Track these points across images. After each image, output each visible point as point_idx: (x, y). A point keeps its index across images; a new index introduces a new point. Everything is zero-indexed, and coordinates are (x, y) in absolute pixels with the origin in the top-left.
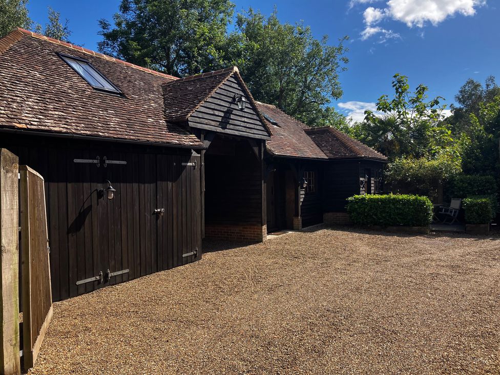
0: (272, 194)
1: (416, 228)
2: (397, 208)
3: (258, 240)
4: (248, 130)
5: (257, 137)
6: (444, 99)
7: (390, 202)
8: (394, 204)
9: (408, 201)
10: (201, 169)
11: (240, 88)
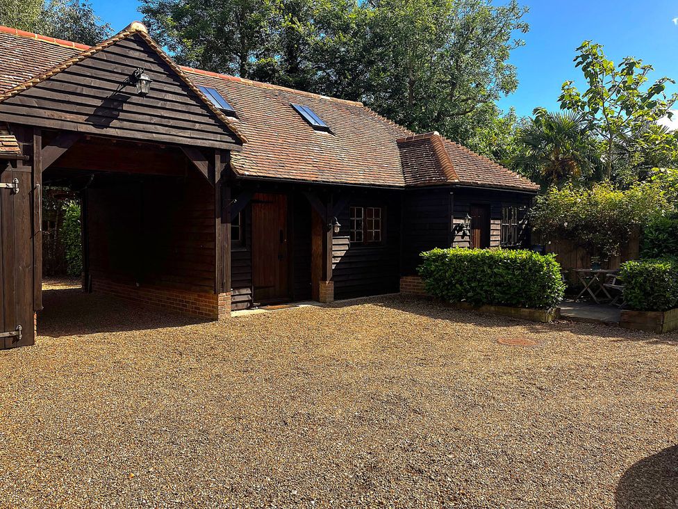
0: (282, 240)
1: (525, 311)
2: (496, 274)
3: (211, 317)
4: (174, 131)
5: (207, 144)
6: (673, 82)
7: (484, 263)
8: (490, 267)
9: (514, 261)
10: (32, 194)
11: (152, 60)
